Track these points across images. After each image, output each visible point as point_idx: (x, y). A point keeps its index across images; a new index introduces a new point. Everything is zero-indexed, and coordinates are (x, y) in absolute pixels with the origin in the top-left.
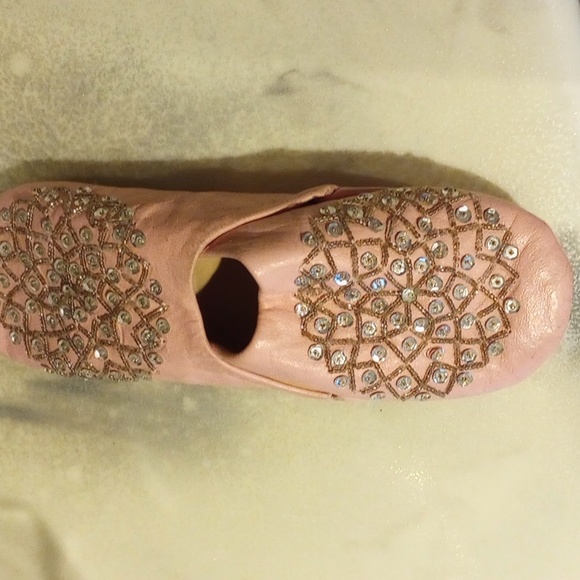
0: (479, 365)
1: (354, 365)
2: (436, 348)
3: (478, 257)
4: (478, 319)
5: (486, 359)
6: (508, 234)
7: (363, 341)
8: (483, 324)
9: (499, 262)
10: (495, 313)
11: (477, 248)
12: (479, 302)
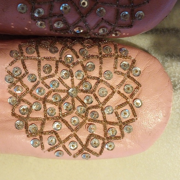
0: (119, 138)
1: (42, 133)
2: (90, 124)
3: (115, 72)
4: (116, 110)
5: (123, 135)
6: (134, 62)
7: (48, 119)
8: (119, 113)
9: (129, 77)
10: (127, 107)
11: (115, 68)
12: (116, 99)
